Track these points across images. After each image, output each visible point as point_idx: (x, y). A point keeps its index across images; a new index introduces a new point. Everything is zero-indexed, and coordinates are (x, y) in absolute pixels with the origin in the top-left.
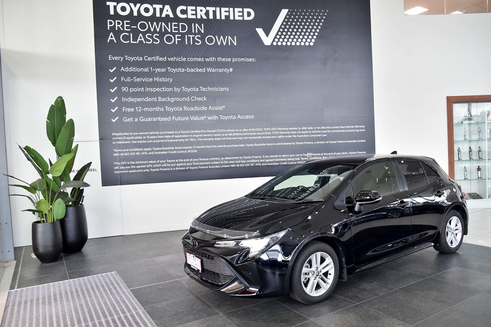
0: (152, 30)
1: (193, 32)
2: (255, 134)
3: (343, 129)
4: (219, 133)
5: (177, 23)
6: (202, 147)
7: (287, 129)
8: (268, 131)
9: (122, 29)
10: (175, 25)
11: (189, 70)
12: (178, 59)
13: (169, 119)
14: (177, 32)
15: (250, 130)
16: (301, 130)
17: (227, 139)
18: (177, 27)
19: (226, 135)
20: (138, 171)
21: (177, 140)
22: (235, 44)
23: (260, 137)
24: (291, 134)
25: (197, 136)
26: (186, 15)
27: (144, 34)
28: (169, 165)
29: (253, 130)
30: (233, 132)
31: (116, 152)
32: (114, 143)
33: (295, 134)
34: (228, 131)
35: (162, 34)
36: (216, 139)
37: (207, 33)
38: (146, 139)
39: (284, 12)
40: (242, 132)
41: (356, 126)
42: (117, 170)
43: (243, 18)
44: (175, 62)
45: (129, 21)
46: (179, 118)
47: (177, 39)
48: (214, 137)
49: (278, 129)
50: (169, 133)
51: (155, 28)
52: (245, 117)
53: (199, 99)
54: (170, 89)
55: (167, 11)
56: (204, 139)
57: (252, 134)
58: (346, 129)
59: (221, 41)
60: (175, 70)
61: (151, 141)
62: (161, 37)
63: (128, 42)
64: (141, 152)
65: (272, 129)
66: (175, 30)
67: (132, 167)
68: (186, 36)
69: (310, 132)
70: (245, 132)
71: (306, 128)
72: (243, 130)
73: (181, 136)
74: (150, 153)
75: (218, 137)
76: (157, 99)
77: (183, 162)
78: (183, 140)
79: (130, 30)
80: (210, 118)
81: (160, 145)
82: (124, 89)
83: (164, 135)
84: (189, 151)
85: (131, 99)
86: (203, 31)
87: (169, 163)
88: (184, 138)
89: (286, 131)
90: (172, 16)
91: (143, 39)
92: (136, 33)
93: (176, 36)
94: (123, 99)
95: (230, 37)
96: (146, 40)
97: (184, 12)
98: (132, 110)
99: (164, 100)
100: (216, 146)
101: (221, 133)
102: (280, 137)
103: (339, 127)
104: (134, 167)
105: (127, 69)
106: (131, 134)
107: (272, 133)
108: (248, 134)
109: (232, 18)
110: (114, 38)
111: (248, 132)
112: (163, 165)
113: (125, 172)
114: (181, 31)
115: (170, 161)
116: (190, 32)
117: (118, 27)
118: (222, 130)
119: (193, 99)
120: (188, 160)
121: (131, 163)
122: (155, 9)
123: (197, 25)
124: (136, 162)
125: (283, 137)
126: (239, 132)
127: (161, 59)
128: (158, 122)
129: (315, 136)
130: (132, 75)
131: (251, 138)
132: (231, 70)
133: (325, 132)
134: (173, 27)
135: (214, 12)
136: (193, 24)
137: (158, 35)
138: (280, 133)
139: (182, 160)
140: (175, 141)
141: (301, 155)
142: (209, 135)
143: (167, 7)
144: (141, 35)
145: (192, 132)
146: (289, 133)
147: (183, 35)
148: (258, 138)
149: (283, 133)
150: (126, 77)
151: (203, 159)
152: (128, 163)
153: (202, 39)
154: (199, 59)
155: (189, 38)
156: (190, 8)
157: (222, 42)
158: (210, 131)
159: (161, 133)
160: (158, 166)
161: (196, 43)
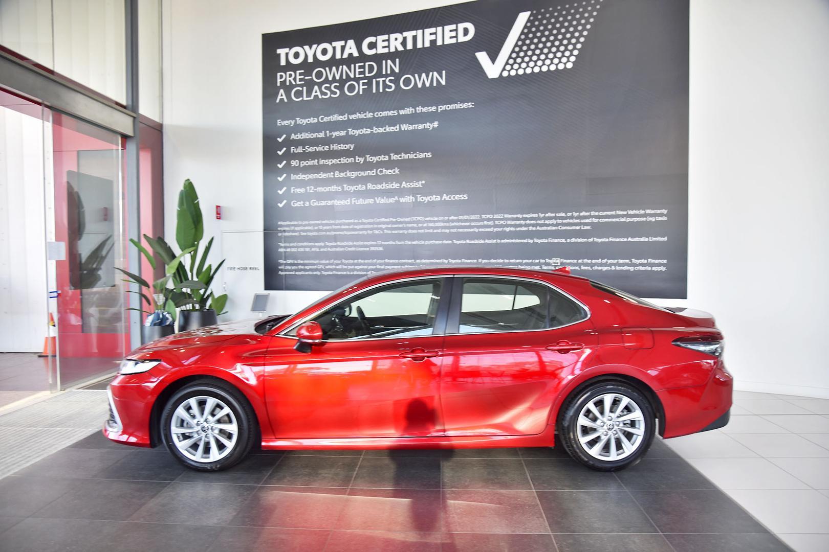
0: (330, 78)
1: (384, 73)
2: (467, 224)
3: (623, 216)
4: (414, 222)
5: (362, 64)
6: (391, 243)
7: (520, 216)
8: (489, 220)
9: (294, 83)
10: (360, 67)
11: (376, 130)
12: (362, 116)
13: (348, 202)
14: (363, 76)
15: (461, 217)
16: (545, 218)
17: (427, 231)
18: (362, 70)
19: (425, 225)
20: (307, 273)
21: (356, 233)
22: (443, 83)
23: (476, 230)
24: (526, 225)
25: (384, 226)
26: (375, 49)
27: (320, 85)
28: (346, 267)
29: (466, 217)
30: (434, 222)
31: (281, 247)
32: (280, 234)
33: (533, 225)
34: (427, 219)
35: (342, 82)
36: (410, 231)
37: (403, 71)
38: (318, 231)
39: (523, 18)
40: (448, 221)
41: (648, 211)
42: (282, 270)
43: (457, 40)
44: (359, 120)
45: (303, 71)
46: (361, 200)
47: (361, 87)
48: (407, 229)
49: (506, 216)
50: (347, 221)
51: (334, 76)
52: (454, 198)
53: (389, 172)
54: (351, 160)
55: (350, 48)
56: (393, 232)
57: (463, 224)
58: (628, 216)
59: (423, 80)
60: (357, 132)
61: (324, 233)
62: (341, 88)
63: (301, 99)
64: (311, 247)
65: (497, 216)
66: (360, 73)
67: (300, 267)
68: (374, 80)
69: (559, 221)
70: (453, 221)
71: (553, 215)
72: (451, 218)
73: (362, 227)
74: (322, 250)
75: (413, 228)
76: (334, 175)
77: (364, 264)
78: (365, 232)
79: (303, 82)
80: (402, 200)
81: (335, 238)
82: (294, 163)
83: (340, 224)
84: (373, 249)
85: (301, 177)
86: (397, 70)
87: (345, 264)
88: (366, 229)
89: (518, 219)
90: (356, 54)
91: (318, 93)
92: (310, 85)
93: (361, 82)
94: (293, 177)
95: (435, 74)
96: (323, 93)
97: (372, 46)
98: (302, 190)
99: (343, 175)
100: (409, 243)
101: (418, 222)
102: (507, 230)
103: (614, 213)
104: (303, 267)
105: (299, 136)
106: (300, 223)
107: (494, 223)
108: (457, 224)
109: (439, 43)
110: (284, 97)
111: (458, 221)
112: (337, 267)
113: (291, 273)
114: (367, 75)
115: (347, 262)
116: (379, 74)
117: (290, 80)
118: (419, 218)
119: (381, 172)
120: (370, 261)
121: (299, 261)
122: (334, 48)
123: (389, 62)
124: (305, 261)
125: (513, 229)
126: (443, 221)
127: (341, 118)
128: (333, 206)
129: (568, 228)
130: (303, 143)
131: (461, 230)
132: (436, 124)
133: (587, 221)
134: (358, 70)
135: (415, 38)
136: (384, 62)
137: (338, 84)
138: (509, 222)
139: (362, 261)
140: (353, 233)
141: (542, 261)
142: (401, 226)
143: (351, 43)
144: (316, 87)
145: (378, 220)
146: (523, 222)
147: (370, 79)
148: (472, 230)
149: (513, 223)
150: (297, 147)
151: (391, 261)
152: (296, 262)
153: (396, 82)
154: (391, 113)
155: (378, 83)
156: (380, 38)
157: (424, 83)
158: (402, 220)
159: (337, 222)
160: (331, 267)
161: (387, 90)
